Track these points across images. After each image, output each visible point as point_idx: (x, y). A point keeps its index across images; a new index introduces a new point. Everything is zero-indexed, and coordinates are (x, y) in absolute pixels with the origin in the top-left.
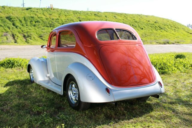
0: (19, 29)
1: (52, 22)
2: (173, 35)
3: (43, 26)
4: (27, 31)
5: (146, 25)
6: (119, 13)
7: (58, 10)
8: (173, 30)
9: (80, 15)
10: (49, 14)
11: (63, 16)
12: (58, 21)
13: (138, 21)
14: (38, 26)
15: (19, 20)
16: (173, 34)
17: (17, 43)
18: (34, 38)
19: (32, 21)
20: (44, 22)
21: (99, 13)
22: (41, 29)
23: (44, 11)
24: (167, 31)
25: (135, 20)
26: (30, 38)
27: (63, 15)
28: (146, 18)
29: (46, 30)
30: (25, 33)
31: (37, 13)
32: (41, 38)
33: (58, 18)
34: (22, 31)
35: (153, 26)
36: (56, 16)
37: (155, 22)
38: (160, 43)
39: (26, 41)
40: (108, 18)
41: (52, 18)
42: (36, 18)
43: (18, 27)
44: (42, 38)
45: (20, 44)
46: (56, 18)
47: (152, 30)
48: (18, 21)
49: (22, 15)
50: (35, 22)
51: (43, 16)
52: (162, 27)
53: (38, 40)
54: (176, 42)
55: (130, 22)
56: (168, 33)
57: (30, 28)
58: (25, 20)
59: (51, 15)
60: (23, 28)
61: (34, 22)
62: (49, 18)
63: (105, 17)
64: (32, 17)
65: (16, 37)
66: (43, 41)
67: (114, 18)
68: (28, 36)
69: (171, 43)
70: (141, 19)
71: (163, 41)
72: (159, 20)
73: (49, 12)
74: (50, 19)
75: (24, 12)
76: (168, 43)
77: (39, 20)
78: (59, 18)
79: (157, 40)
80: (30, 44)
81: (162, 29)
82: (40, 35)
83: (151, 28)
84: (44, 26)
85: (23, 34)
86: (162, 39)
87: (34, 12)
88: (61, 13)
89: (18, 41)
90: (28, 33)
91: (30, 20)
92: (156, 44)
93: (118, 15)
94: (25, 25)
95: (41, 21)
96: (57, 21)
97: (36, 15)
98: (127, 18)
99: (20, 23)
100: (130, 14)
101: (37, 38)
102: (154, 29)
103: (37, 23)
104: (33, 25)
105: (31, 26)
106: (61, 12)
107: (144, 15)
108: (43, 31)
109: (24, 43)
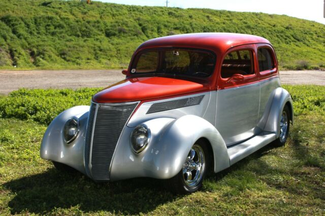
0: (24, 41)
1: (86, 27)
2: (320, 53)
3: (69, 34)
4: (37, 44)
5: (268, 33)
6: (217, 11)
7: (100, 6)
8: (320, 44)
9: (141, 13)
10: (82, 12)
11: (107, 15)
12: (99, 24)
13: (252, 26)
14: (59, 35)
15: (25, 23)
16: (320, 50)
17: (17, 67)
18: (50, 56)
19: (48, 25)
20: (71, 27)
21: (179, 10)
22: (65, 40)
23: (73, 6)
24: (308, 45)
25: (246, 23)
26: (42, 56)
27: (109, 14)
28: (271, 19)
29: (74, 43)
30: (33, 47)
31: (59, 11)
32: (63, 56)
33: (98, 19)
34: (29, 44)
35: (282, 34)
36: (94, 16)
37: (287, 28)
38: (290, 68)
39: (33, 63)
40: (194, 20)
41: (86, 20)
42: (58, 20)
43: (21, 37)
44: (65, 56)
45: (21, 68)
46: (94, 19)
47: (279, 43)
48: (23, 25)
49: (31, 13)
50: (55, 28)
51: (71, 17)
52: (299, 37)
53: (56, 60)
54: (321, 66)
55: (237, 28)
56: (309, 49)
57: (44, 37)
58: (36, 23)
59: (85, 13)
60: (32, 38)
61: (52, 28)
62: (81, 20)
63: (189, 19)
64: (50, 18)
65: (16, 55)
66: (66, 62)
67: (206, 19)
68: (39, 54)
69: (313, 68)
70: (260, 22)
71: (298, 63)
72: (294, 24)
73: (82, 9)
74: (83, 22)
75: (36, 9)
76: (305, 67)
77: (62, 22)
78: (100, 20)
79: (287, 62)
80: (40, 67)
81: (298, 40)
82: (62, 52)
83: (276, 38)
84: (70, 36)
85: (30, 50)
86: (296, 61)
87: (53, 8)
88: (104, 10)
89: (18, 62)
90: (39, 47)
91: (45, 24)
92: (282, 69)
93: (215, 15)
94: (35, 34)
95: (65, 25)
96: (97, 25)
97: (57, 14)
98: (231, 20)
99: (27, 29)
100: (238, 13)
101: (56, 57)
102: (283, 40)
103: (58, 30)
104: (49, 33)
105: (46, 35)
106: (106, 7)
107: (266, 15)
108: (68, 43)
109: (30, 66)
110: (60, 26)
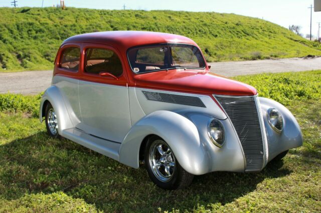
0: (10, 45)
1: (65, 31)
2: (267, 45)
3: (50, 37)
4: (22, 47)
5: (222, 30)
6: (176, 12)
7: (74, 11)
8: (266, 37)
9: (111, 16)
10: (59, 18)
11: (82, 19)
12: (75, 28)
13: (208, 24)
14: (41, 39)
15: (9, 29)
16: (267, 42)
17: (7, 69)
18: (35, 58)
19: (30, 30)
20: (51, 31)
21: (143, 12)
22: (47, 43)
23: (50, 12)
24: (256, 39)
25: (203, 22)
26: (28, 58)
27: (83, 18)
28: (222, 17)
29: (55, 45)
30: (19, 50)
31: (38, 17)
32: (47, 58)
33: (74, 22)
34: (15, 48)
35: (234, 30)
36: (70, 21)
37: (237, 24)
38: (246, 59)
39: (21, 65)
40: (158, 20)
41: (64, 24)
42: (38, 25)
43: (7, 42)
44: (49, 57)
45: (12, 70)
46: (70, 23)
47: (232, 38)
48: (7, 31)
49: (13, 20)
50: (37, 32)
51: (49, 22)
52: (248, 32)
53: (41, 61)
54: (272, 56)
55: (195, 26)
56: (258, 42)
57: (27, 41)
58: (18, 29)
59: (62, 18)
60: (16, 43)
61: (34, 32)
62: (59, 24)
63: (154, 20)
64: (31, 24)
65: (5, 58)
66: (50, 63)
67: (168, 19)
68: (25, 56)
69: (265, 57)
70: (214, 20)
71: (251, 54)
72: (242, 21)
73: (59, 14)
74: (61, 26)
75: (17, 16)
76: (259, 58)
77: (42, 27)
78: (76, 24)
79: (241, 54)
80: (28, 69)
81: (248, 35)
82: (45, 54)
83: (230, 34)
84: (51, 39)
85: (17, 53)
86: (249, 52)
87: (33, 14)
88: (78, 15)
89: (7, 65)
90: (24, 50)
91: (27, 29)
92: (240, 59)
93: (175, 15)
94: (19, 38)
95: (45, 30)
96: (73, 28)
97: (36, 20)
98: (189, 19)
99: (11, 34)
100: (195, 13)
101: (41, 58)
102: (236, 35)
103: (39, 34)
104: (31, 37)
105: (29, 39)
106: (79, 12)
107: (218, 14)
108: (50, 46)
109: (19, 68)
110: (40, 31)
